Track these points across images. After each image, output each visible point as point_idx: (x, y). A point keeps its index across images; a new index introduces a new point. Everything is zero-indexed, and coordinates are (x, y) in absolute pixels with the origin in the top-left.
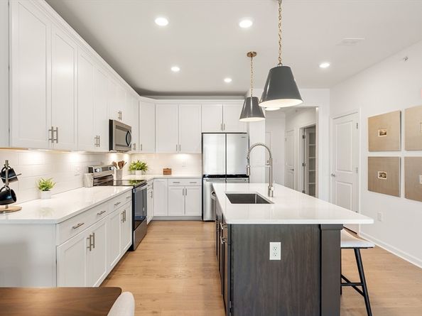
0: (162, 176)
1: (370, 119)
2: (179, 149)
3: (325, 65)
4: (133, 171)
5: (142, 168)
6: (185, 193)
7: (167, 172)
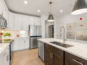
0: (16, 37)
1: (67, 24)
2: (22, 29)
3: (61, 11)
4: (5, 36)
5: (9, 35)
6: (25, 42)
7: (18, 36)
